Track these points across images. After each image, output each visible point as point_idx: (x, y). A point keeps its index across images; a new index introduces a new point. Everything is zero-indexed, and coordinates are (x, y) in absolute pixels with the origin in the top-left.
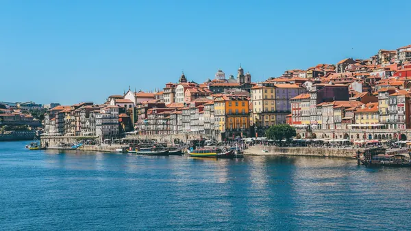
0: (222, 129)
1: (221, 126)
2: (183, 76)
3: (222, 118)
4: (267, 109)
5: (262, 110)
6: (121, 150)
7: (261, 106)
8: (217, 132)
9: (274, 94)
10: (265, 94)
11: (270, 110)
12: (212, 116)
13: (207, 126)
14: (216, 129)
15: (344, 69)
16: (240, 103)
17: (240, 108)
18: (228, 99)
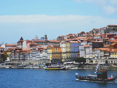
0: (51, 59)
1: (50, 57)
2: (22, 38)
3: (51, 54)
4: (67, 51)
5: (65, 51)
6: (8, 68)
7: (65, 50)
8: (49, 60)
9: (70, 45)
10: (66, 45)
11: (68, 51)
12: (47, 54)
13: (44, 58)
14: (48, 58)
15: (81, 36)
16: (58, 49)
17: (58, 50)
18: (53, 47)
